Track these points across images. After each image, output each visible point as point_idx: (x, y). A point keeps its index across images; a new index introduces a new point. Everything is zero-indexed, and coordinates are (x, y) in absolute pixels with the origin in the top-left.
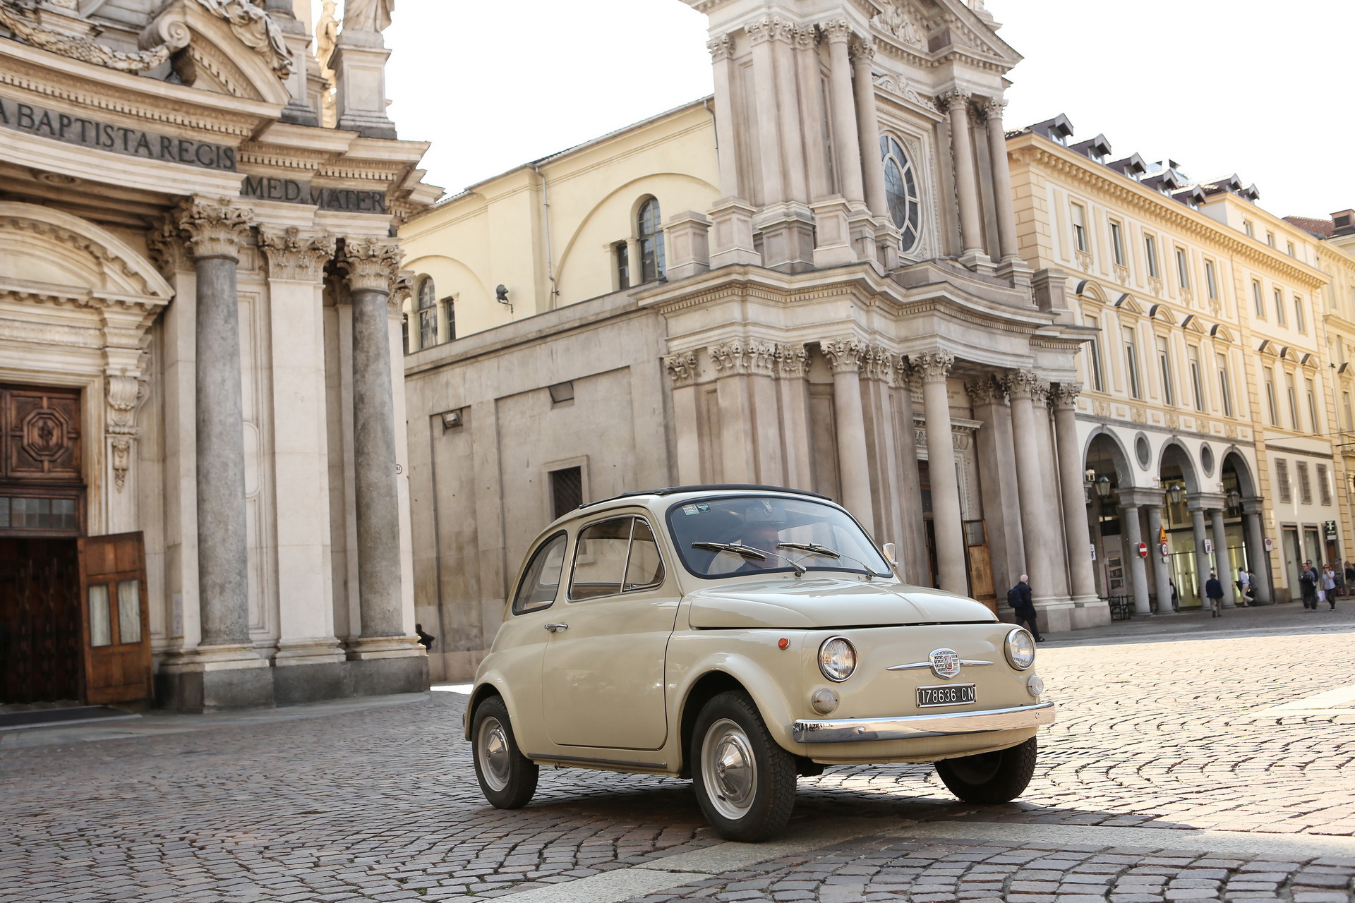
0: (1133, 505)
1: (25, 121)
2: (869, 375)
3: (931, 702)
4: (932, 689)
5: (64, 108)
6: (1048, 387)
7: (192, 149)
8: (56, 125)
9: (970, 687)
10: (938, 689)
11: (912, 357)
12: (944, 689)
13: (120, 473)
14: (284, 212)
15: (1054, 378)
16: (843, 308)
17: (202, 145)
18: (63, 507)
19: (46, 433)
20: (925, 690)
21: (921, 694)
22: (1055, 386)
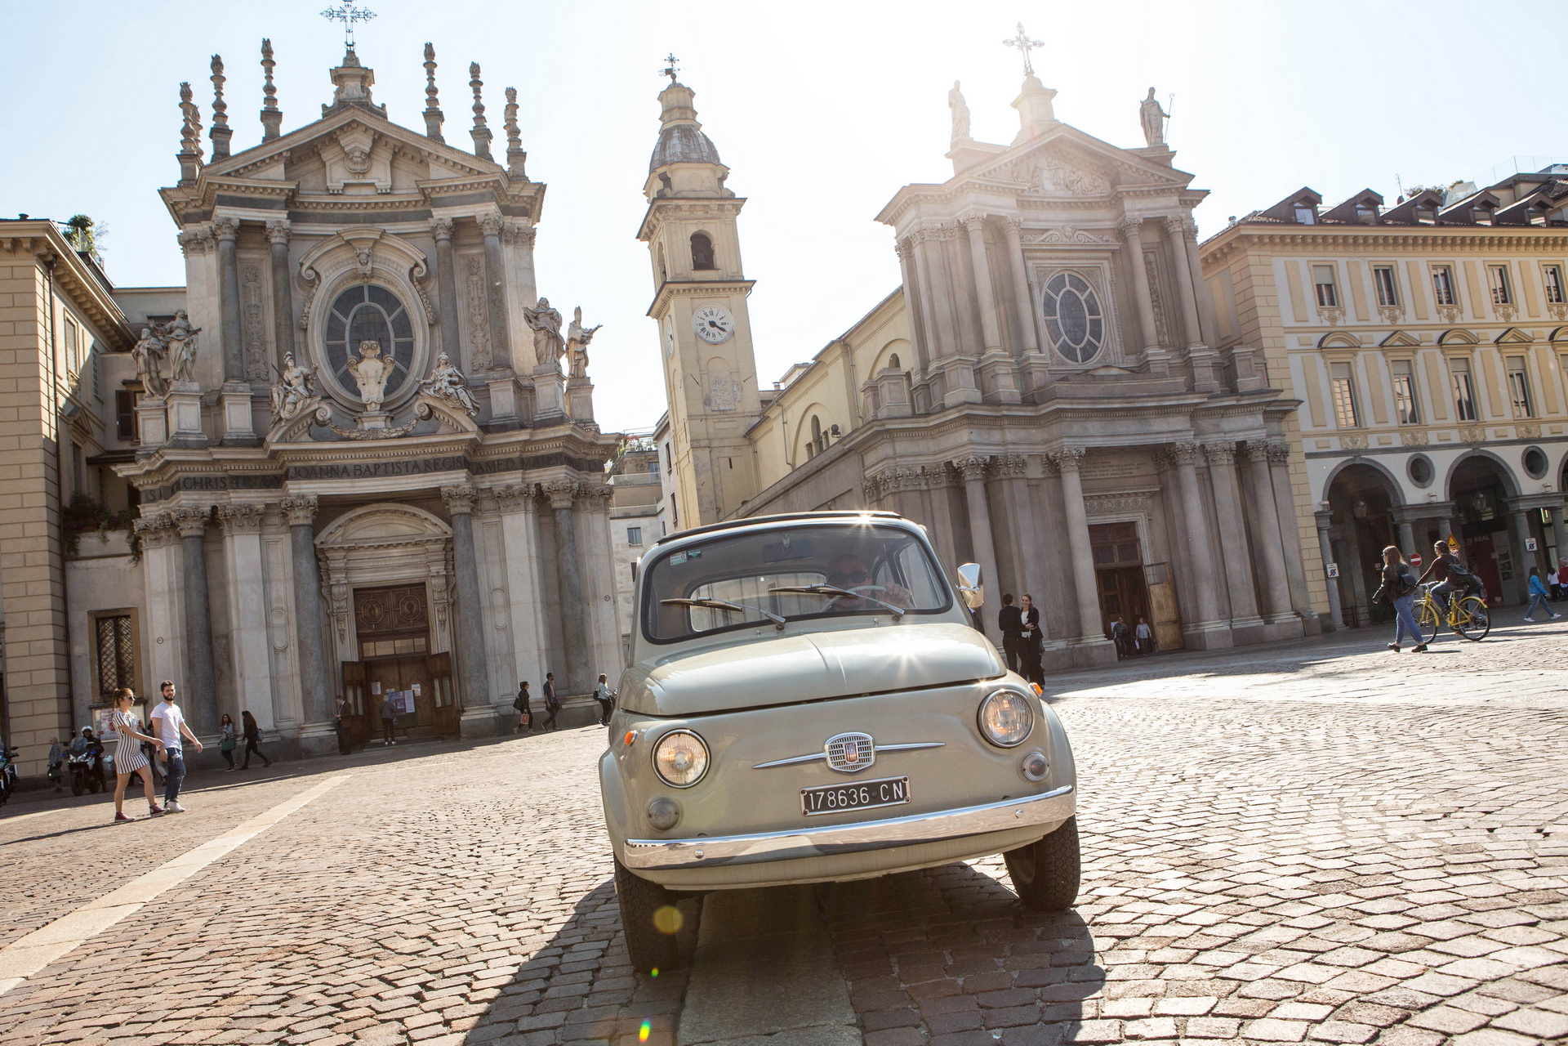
0: (1404, 521)
1: (358, 472)
2: (1003, 477)
3: (825, 807)
4: (826, 791)
5: (376, 461)
6: (1234, 446)
7: (440, 463)
8: (372, 470)
9: (897, 782)
10: (836, 790)
11: (1051, 454)
12: (847, 788)
13: (443, 623)
14: (507, 477)
15: (1240, 437)
16: (964, 435)
17: (445, 459)
18: (421, 641)
19: (410, 607)
20: (814, 792)
21: (807, 799)
22: (1241, 445)
